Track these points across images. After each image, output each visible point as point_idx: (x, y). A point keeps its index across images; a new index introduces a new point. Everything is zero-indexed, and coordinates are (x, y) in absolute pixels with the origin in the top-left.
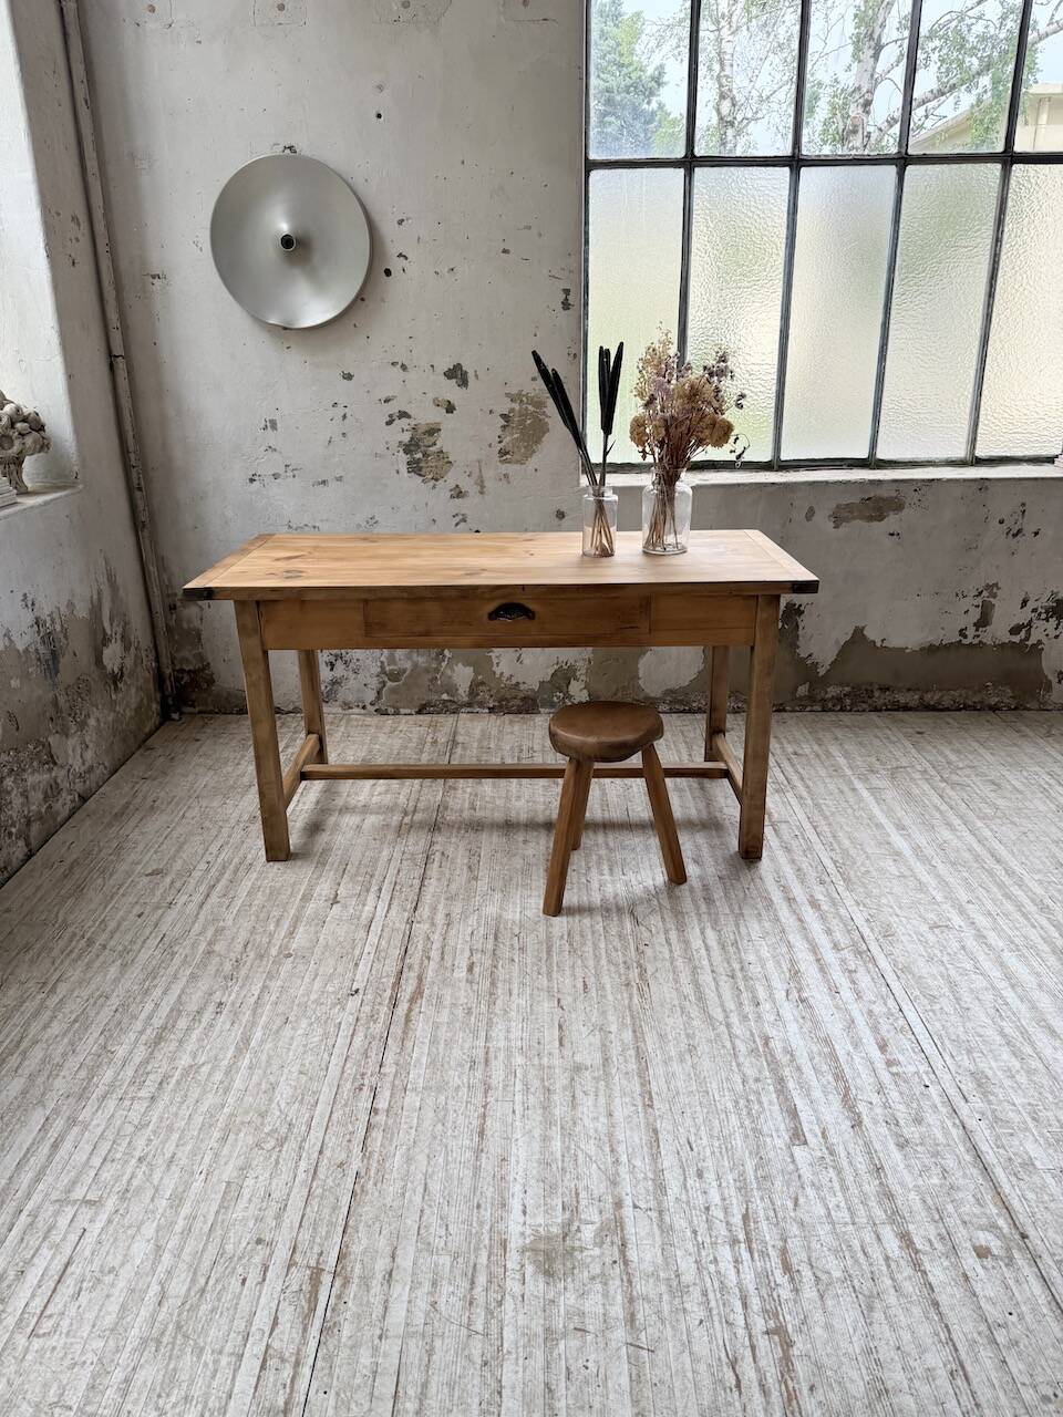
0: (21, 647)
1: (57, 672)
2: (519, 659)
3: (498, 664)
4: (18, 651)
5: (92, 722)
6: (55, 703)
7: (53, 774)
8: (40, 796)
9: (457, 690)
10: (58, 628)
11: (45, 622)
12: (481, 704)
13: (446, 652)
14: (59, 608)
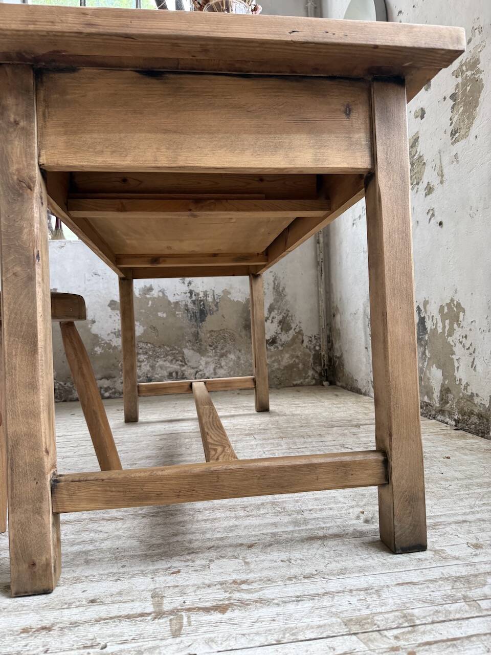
0: (172, 299)
1: (202, 320)
2: (473, 363)
3: (458, 367)
4: (169, 301)
5: (232, 356)
6: (196, 335)
7: (183, 368)
8: (166, 373)
9: (433, 393)
10: (210, 299)
11: (198, 294)
12: (450, 414)
13: (427, 352)
14: (214, 291)
